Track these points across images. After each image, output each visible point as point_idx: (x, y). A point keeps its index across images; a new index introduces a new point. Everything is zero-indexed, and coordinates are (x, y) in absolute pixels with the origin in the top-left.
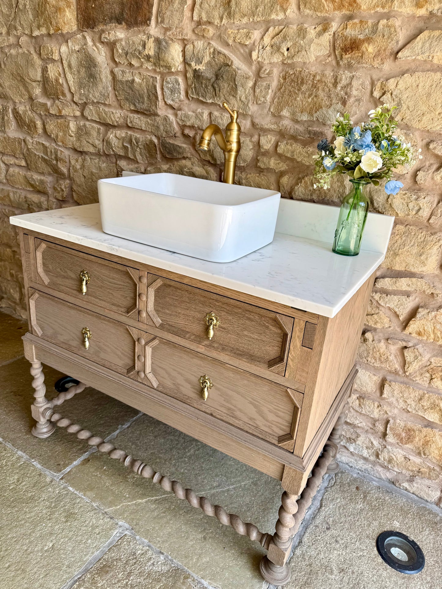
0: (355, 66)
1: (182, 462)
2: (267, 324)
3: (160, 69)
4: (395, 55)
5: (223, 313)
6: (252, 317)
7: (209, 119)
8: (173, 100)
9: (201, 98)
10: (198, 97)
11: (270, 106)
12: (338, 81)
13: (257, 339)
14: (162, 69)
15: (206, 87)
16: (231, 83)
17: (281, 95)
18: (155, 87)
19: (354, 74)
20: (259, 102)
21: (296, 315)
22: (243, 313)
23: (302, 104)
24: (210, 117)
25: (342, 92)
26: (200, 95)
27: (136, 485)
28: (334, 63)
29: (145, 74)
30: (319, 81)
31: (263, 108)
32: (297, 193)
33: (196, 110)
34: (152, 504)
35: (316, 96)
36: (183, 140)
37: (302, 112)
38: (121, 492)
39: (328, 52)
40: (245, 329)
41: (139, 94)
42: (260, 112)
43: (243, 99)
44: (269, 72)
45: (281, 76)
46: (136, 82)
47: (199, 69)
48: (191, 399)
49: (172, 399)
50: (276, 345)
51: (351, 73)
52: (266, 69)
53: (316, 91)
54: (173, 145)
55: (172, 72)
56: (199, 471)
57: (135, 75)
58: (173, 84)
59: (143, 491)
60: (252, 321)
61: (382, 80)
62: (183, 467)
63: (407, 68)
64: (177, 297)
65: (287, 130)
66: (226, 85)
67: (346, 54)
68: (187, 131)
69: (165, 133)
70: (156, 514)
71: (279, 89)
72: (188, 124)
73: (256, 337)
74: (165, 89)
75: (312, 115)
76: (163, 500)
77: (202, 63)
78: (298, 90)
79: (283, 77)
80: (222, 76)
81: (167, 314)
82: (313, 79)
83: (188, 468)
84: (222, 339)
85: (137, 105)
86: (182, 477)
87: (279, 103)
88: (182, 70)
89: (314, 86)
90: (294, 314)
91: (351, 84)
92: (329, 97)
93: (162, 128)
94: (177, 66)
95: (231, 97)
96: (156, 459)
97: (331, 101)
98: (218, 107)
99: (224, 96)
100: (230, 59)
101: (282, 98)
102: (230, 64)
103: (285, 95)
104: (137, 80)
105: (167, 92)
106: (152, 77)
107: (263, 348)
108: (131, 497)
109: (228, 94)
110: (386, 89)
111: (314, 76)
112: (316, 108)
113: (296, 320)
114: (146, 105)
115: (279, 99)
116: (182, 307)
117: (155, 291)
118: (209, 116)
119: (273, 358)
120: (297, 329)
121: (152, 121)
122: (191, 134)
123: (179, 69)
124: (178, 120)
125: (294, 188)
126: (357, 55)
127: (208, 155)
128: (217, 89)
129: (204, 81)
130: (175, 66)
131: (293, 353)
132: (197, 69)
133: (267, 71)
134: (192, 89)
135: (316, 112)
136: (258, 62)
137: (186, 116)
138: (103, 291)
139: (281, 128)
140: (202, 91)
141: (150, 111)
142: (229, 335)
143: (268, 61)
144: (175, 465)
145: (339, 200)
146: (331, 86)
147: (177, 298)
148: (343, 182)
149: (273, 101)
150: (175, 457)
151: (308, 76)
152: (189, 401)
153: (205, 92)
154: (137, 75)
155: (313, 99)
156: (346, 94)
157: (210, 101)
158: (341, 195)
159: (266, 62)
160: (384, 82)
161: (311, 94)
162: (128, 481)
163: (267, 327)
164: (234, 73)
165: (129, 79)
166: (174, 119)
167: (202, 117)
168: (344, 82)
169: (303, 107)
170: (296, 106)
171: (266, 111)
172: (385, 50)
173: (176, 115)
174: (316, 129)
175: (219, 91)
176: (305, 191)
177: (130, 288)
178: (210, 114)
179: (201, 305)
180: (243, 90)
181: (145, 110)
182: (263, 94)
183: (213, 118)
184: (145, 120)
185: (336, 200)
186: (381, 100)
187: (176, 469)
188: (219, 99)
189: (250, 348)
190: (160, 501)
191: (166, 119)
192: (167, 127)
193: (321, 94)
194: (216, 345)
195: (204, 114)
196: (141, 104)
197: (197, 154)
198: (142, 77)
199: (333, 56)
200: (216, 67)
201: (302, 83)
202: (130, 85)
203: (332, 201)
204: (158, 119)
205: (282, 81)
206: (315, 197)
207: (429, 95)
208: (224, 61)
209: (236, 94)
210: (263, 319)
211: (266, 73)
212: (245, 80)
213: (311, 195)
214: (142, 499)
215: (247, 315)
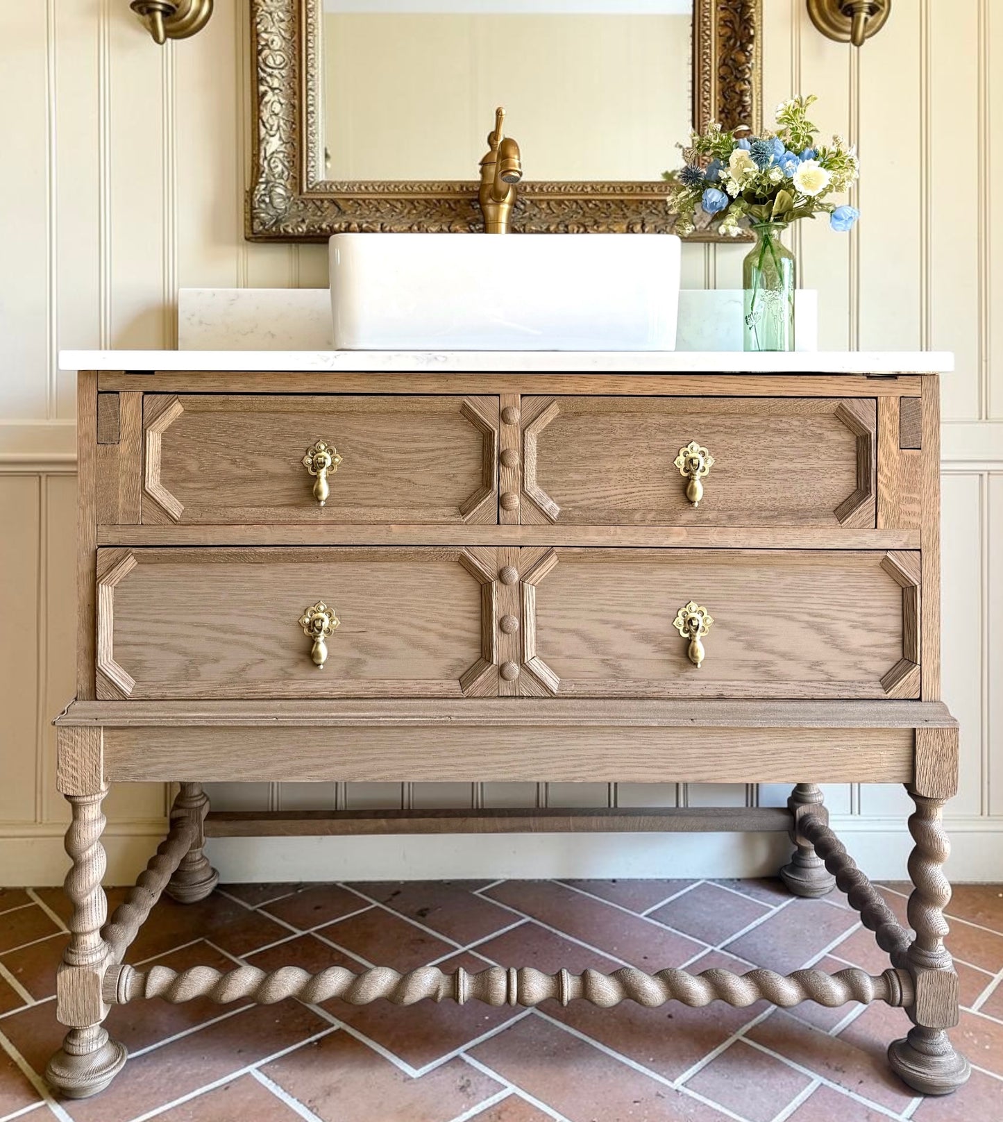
2: (819, 431)
5: (717, 438)
6: (786, 426)
13: (802, 471)
21: (879, 389)
22: (765, 423)
40: (773, 457)
48: (656, 683)
49: (608, 702)
50: (845, 468)
60: (787, 433)
64: (599, 434)
73: (799, 466)
81: (574, 483)
84: (721, 497)
90: (874, 389)
107: (818, 486)
113: (881, 401)
116: (614, 453)
117: (538, 437)
119: (841, 501)
120: (885, 418)
131: (886, 470)
138: (381, 482)
142: (738, 483)
147: (599, 437)
152: (656, 689)
163: (820, 438)
177: (465, 450)
179: (662, 436)
189: (788, 495)
194: (711, 515)
210: (809, 422)
215: (772, 425)
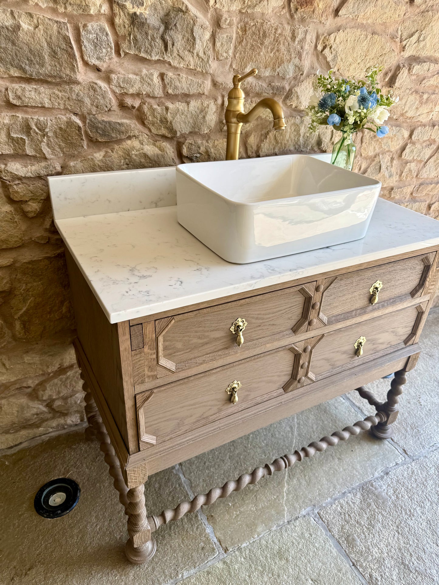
0: (307, 21)
1: (253, 440)
3: (66, 8)
4: (337, 12)
5: (385, 277)
7: (161, 82)
8: (99, 58)
9: (143, 55)
10: (137, 53)
11: (232, 62)
12: (296, 35)
14: (69, 8)
15: (153, 39)
16: (187, 35)
17: (243, 50)
18: (66, 39)
19: (307, 28)
20: (221, 58)
23: (265, 59)
24: (163, 80)
25: (298, 47)
26: (142, 50)
27: (265, 485)
28: (288, 16)
29: (41, 17)
30: (280, 34)
31: (223, 66)
32: (263, 150)
33: (141, 71)
34: (293, 481)
35: (278, 51)
36: (121, 113)
37: (266, 68)
38: (269, 501)
39: (282, 3)
41: (30, 51)
42: (221, 69)
43: (201, 54)
44: (230, 22)
45: (239, 27)
46: (23, 30)
47: (141, 14)
50: (417, 278)
51: (305, 27)
52: (226, 19)
53: (278, 45)
54: (109, 123)
55: (91, 15)
56: (269, 432)
57: (20, 17)
58: (97, 34)
59: (275, 483)
61: (325, 34)
62: (260, 442)
63: (340, 24)
65: (252, 88)
66: (180, 37)
67: (302, 8)
68: (129, 101)
69: (95, 108)
70: (304, 482)
71: (240, 43)
72: (131, 91)
74: (86, 43)
75: (275, 71)
76: (291, 472)
77: (143, 5)
78: (261, 44)
79: (241, 28)
80: (175, 25)
81: (334, 307)
82: (275, 32)
83: (263, 438)
85: (27, 68)
86: (271, 447)
87: (242, 59)
88: (107, 12)
89: (276, 40)
91: (305, 38)
92: (289, 51)
93: (87, 101)
94: (98, 5)
95: (187, 53)
96: (240, 458)
97: (291, 55)
98: (167, 65)
99: (178, 51)
100: (183, 3)
101: (245, 52)
102: (184, 9)
103: (247, 50)
104: (25, 26)
105: (88, 46)
106: (57, 22)
108: (278, 494)
109: (182, 49)
110: (327, 43)
111: (276, 29)
112: (279, 63)
114: (49, 68)
115: (241, 54)
118: (159, 78)
119: (413, 289)
121: (66, 92)
122: (137, 103)
123: (102, 11)
124: (114, 88)
125: (261, 145)
126: (309, 10)
127: (162, 128)
128: (170, 43)
129: (150, 32)
130: (95, 5)
131: (430, 276)
132: (138, 13)
133: (228, 22)
134: (129, 41)
135: (279, 67)
136: (216, 10)
137: (127, 81)
139: (246, 86)
140: (147, 44)
141: (61, 77)
143: (227, 9)
144: (254, 447)
145: (294, 148)
146: (290, 40)
148: (299, 131)
149: (235, 56)
150: (244, 442)
151: (270, 29)
153: (151, 46)
154: (23, 17)
155: (274, 53)
156: (302, 48)
157: (157, 58)
158: (296, 143)
159: (225, 9)
160: (327, 37)
161: (274, 48)
162: (258, 490)
163: (415, 269)
164: (192, 22)
165: (7, 24)
166: (106, 86)
167: (152, 80)
168: (300, 37)
169: (266, 62)
170: (260, 62)
171: (227, 67)
172: (329, 7)
173: (108, 80)
174: (277, 84)
175: (173, 45)
176: (269, 146)
177: (298, 306)
178: (162, 76)
180: (201, 44)
181: (49, 76)
182: (225, 48)
183: (166, 81)
184: (48, 91)
185: (292, 148)
186: (323, 53)
187: (260, 448)
188: (169, 55)
190: (291, 474)
191: (93, 87)
192: (98, 99)
193: (282, 48)
195: (154, 76)
196: (37, 67)
197: (146, 129)
198: (35, 21)
199: (287, 8)
200: (161, 12)
201: (265, 35)
202: (9, 34)
203: (289, 150)
204: (76, 88)
205: (240, 33)
206: (277, 150)
207: (354, 48)
208: (174, 4)
209: (193, 49)
211: (227, 23)
212: (202, 30)
213: (274, 149)
214: (284, 486)
